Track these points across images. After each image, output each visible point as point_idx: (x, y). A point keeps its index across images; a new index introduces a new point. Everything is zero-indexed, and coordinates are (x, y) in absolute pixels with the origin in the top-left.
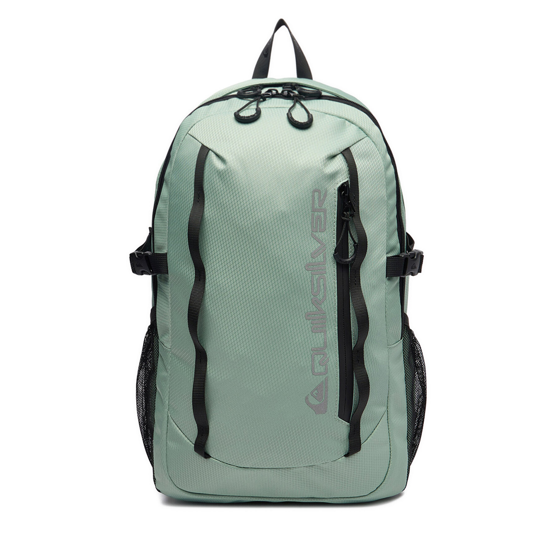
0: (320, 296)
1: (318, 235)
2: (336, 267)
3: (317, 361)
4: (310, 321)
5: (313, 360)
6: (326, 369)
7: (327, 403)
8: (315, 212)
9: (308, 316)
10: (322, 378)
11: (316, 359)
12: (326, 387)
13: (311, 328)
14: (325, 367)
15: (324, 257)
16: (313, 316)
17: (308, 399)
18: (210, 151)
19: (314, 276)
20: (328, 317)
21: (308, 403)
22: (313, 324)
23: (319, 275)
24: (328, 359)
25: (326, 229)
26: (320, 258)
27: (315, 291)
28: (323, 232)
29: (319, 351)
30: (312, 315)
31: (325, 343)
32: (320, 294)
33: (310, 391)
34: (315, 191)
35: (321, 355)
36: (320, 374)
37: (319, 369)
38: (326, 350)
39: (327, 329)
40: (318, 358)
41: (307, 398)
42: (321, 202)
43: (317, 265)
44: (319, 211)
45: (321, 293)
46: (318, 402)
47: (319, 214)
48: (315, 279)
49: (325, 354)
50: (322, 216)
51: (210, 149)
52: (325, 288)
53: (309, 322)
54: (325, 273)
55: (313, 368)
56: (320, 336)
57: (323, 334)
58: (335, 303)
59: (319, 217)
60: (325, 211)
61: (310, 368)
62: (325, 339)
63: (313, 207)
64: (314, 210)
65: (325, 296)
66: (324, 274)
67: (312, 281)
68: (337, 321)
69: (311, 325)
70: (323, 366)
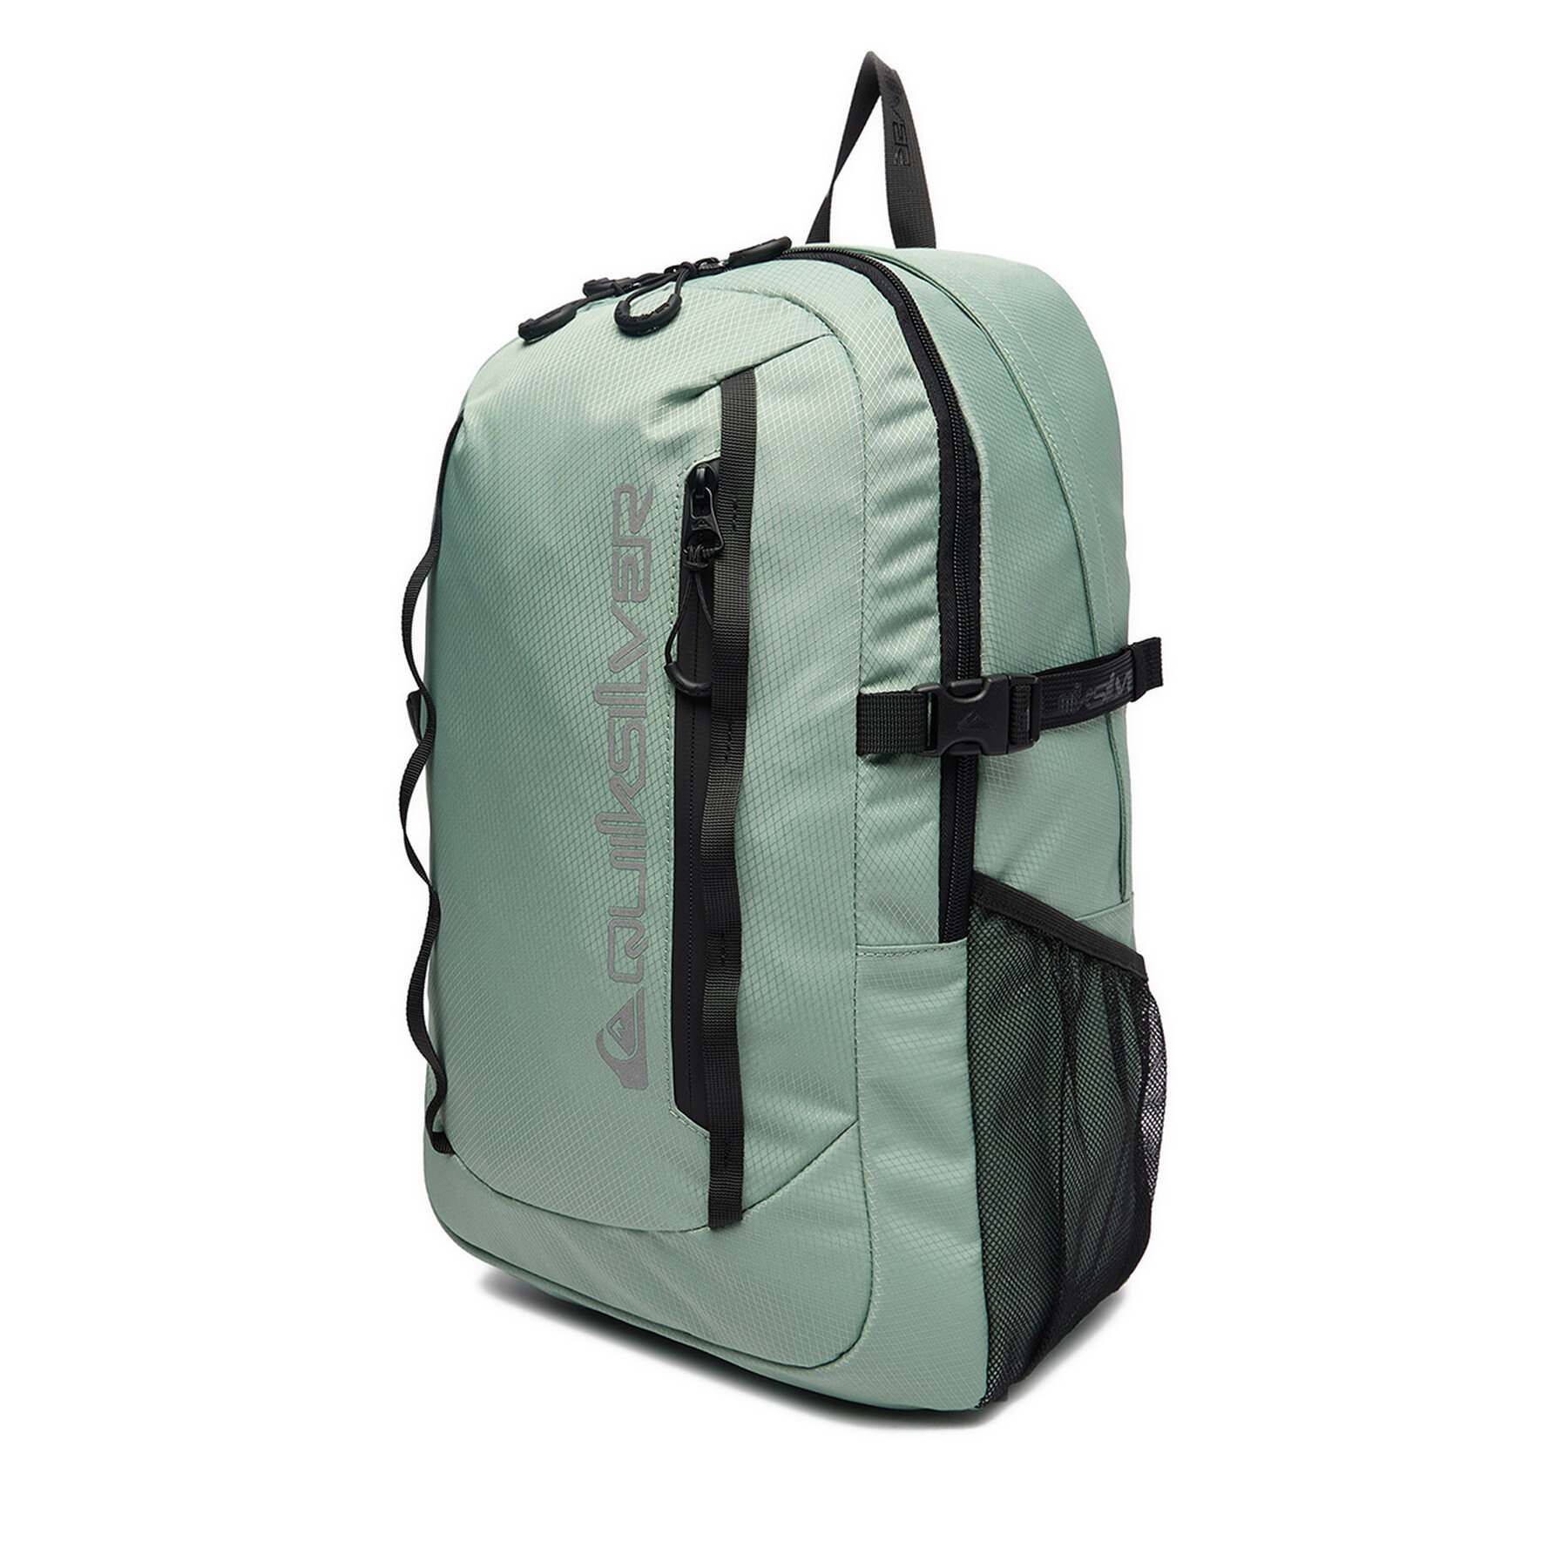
0: (631, 777)
1: (631, 609)
2: (673, 702)
3: (621, 944)
4: (608, 836)
5: (612, 939)
6: (640, 968)
7: (646, 1062)
8: (620, 547)
9: (603, 821)
10: (631, 991)
11: (619, 936)
12: (642, 1018)
13: (610, 855)
14: (638, 961)
15: (643, 672)
16: (613, 823)
17: (602, 1041)
19: (616, 719)
20: (650, 832)
21: (604, 1054)
22: (614, 846)
23: (628, 719)
24: (646, 943)
25: (649, 594)
26: (631, 675)
27: (617, 760)
28: (643, 601)
29: (628, 917)
30: (611, 821)
31: (641, 899)
32: (630, 770)
33: (606, 1022)
34: (622, 489)
35: (631, 930)
36: (626, 979)
37: (626, 966)
38: (643, 918)
39: (649, 863)
40: (624, 936)
41: (599, 1039)
42: (638, 519)
43: (622, 692)
44: (631, 543)
45: (631, 767)
46: (626, 1055)
47: (632, 552)
48: (617, 729)
49: (639, 929)
50: (640, 556)
52: (643, 755)
53: (604, 838)
54: (644, 715)
55: (611, 962)
56: (630, 878)
57: (637, 873)
58: (668, 801)
59: (631, 563)
60: (645, 544)
61: (603, 958)
62: (642, 888)
63: (615, 533)
64: (619, 542)
65: (642, 776)
66: (639, 717)
67: (610, 732)
68: (673, 846)
69: (610, 847)
70: (633, 958)
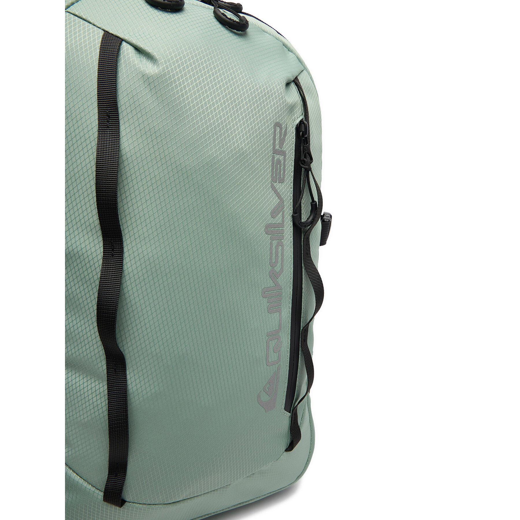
0: (277, 269)
1: (277, 185)
2: (292, 231)
3: (272, 349)
4: (267, 299)
5: (268, 347)
6: (279, 356)
7: (277, 397)
8: (275, 155)
9: (265, 293)
10: (275, 368)
12: (278, 378)
13: (267, 308)
14: (278, 353)
15: (283, 217)
16: (269, 292)
18: (124, 44)
19: (273, 242)
21: (260, 402)
22: (269, 303)
23: (278, 241)
24: (282, 344)
25: (284, 180)
27: (273, 262)
28: (282, 183)
29: (274, 335)
31: (280, 325)
32: (278, 266)
33: (263, 387)
34: (276, 125)
35: (275, 340)
36: (274, 363)
37: (273, 357)
38: (280, 333)
39: (282, 308)
40: (272, 344)
41: (259, 396)
42: (282, 141)
43: (276, 228)
44: (279, 153)
45: (278, 264)
46: (269, 397)
47: (279, 157)
48: (274, 246)
49: (279, 338)
50: (282, 161)
51: (123, 40)
52: (283, 258)
53: (265, 300)
54: (283, 238)
55: (267, 359)
56: (275, 316)
57: (278, 314)
59: (279, 163)
60: (284, 155)
61: (264, 358)
62: (280, 320)
63: (274, 147)
64: (275, 152)
65: (282, 268)
70: (276, 353)
